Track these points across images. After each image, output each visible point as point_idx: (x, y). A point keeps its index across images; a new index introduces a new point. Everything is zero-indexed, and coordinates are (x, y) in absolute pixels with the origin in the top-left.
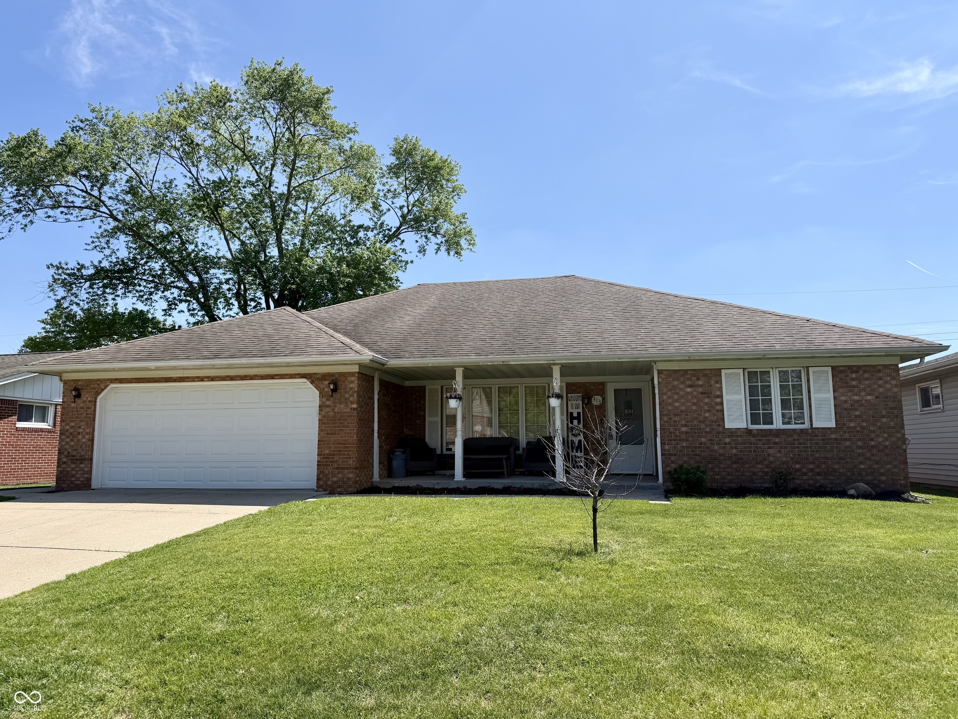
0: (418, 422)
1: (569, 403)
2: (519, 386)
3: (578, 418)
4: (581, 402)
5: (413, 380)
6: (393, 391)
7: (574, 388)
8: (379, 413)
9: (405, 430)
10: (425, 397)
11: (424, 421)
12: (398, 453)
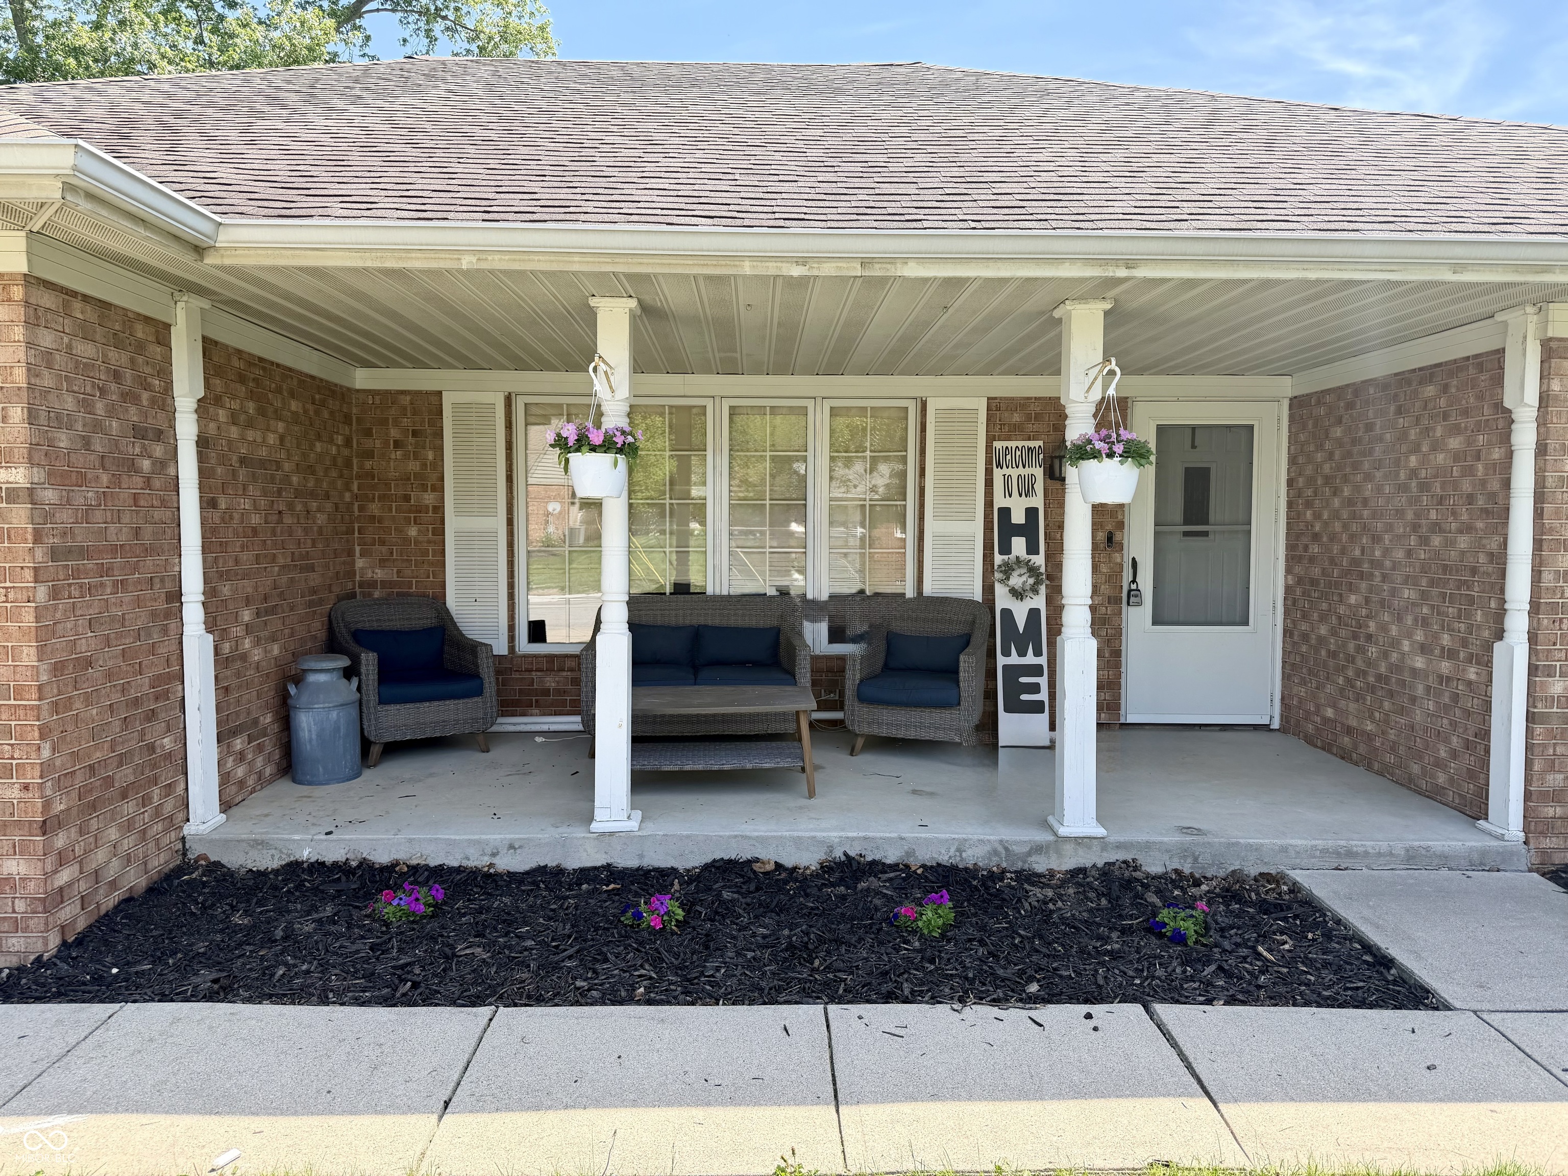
0: (413, 532)
1: (998, 474)
2: (810, 404)
3: (1029, 530)
4: (1039, 472)
5: (391, 364)
6: (294, 405)
7: (1016, 418)
8: (208, 503)
9: (360, 563)
10: (440, 434)
11: (440, 531)
12: (322, 678)
